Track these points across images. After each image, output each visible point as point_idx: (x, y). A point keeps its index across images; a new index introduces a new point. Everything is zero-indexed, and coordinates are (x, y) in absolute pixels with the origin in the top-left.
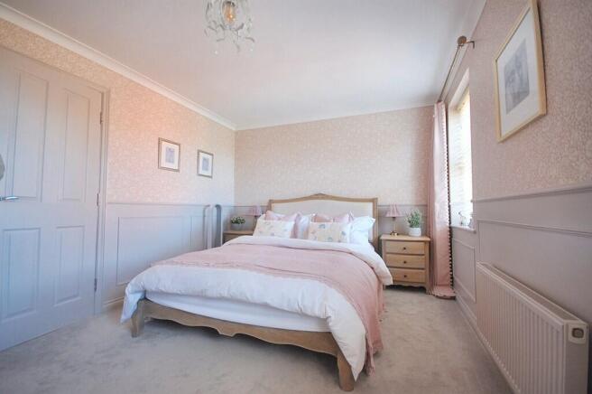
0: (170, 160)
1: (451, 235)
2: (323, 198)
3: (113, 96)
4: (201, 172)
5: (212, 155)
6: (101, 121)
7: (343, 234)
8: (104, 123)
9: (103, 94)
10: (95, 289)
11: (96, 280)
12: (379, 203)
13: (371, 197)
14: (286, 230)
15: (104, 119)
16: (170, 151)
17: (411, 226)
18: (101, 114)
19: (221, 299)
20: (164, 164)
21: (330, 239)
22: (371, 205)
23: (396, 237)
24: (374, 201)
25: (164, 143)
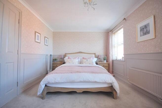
0: (38, 39)
1: (113, 62)
2: (81, 53)
3: (23, 14)
4: (46, 44)
5: (48, 38)
6: (19, 23)
7: (93, 62)
8: (20, 23)
9: (19, 12)
10: (17, 86)
11: (17, 82)
12: (96, 54)
13: (94, 53)
14: (77, 62)
15: (20, 22)
16: (38, 36)
17: (104, 60)
18: (19, 20)
19: (81, 82)
20: (37, 40)
21: (90, 64)
22: (94, 55)
23: (100, 63)
24: (95, 54)
25: (36, 33)
